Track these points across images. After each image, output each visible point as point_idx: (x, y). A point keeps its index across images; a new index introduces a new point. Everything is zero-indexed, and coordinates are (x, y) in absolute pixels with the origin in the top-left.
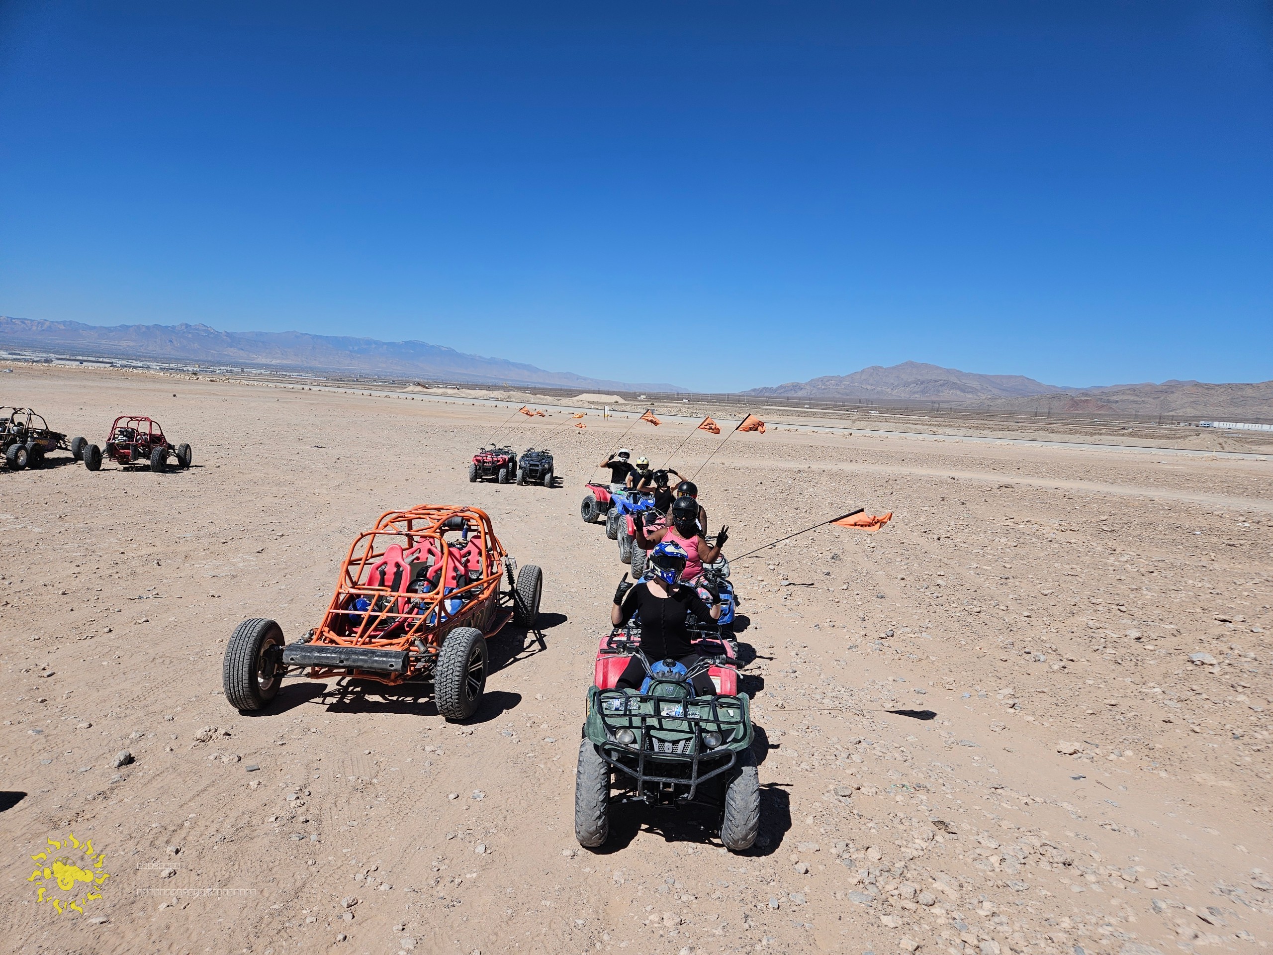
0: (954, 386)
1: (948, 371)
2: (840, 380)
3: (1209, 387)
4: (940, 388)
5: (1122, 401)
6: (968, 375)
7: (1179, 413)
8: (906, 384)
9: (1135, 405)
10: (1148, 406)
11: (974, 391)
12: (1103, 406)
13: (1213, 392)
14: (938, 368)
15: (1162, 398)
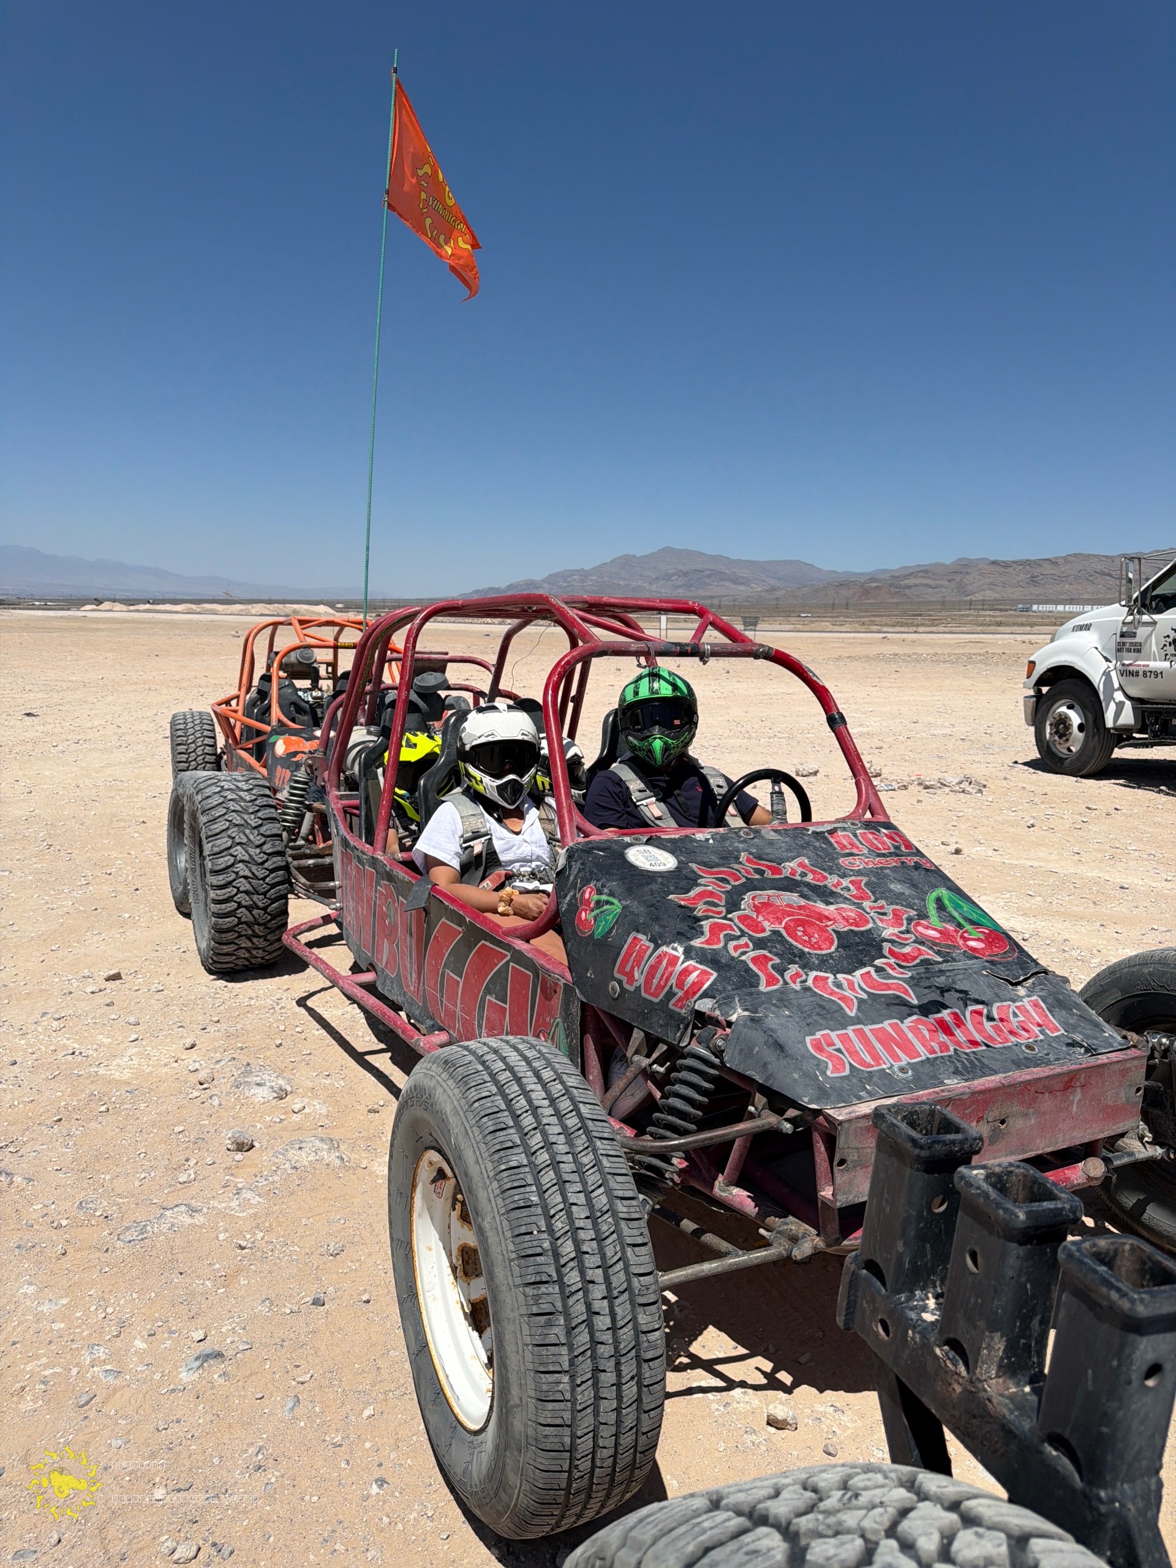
0: (723, 577)
1: (716, 558)
2: (584, 574)
3: (1006, 565)
4: (707, 580)
5: (915, 585)
6: (739, 561)
7: (979, 597)
8: (668, 577)
9: (930, 590)
10: (944, 590)
11: (746, 582)
12: (896, 593)
13: (1010, 570)
14: (701, 554)
15: (958, 579)
